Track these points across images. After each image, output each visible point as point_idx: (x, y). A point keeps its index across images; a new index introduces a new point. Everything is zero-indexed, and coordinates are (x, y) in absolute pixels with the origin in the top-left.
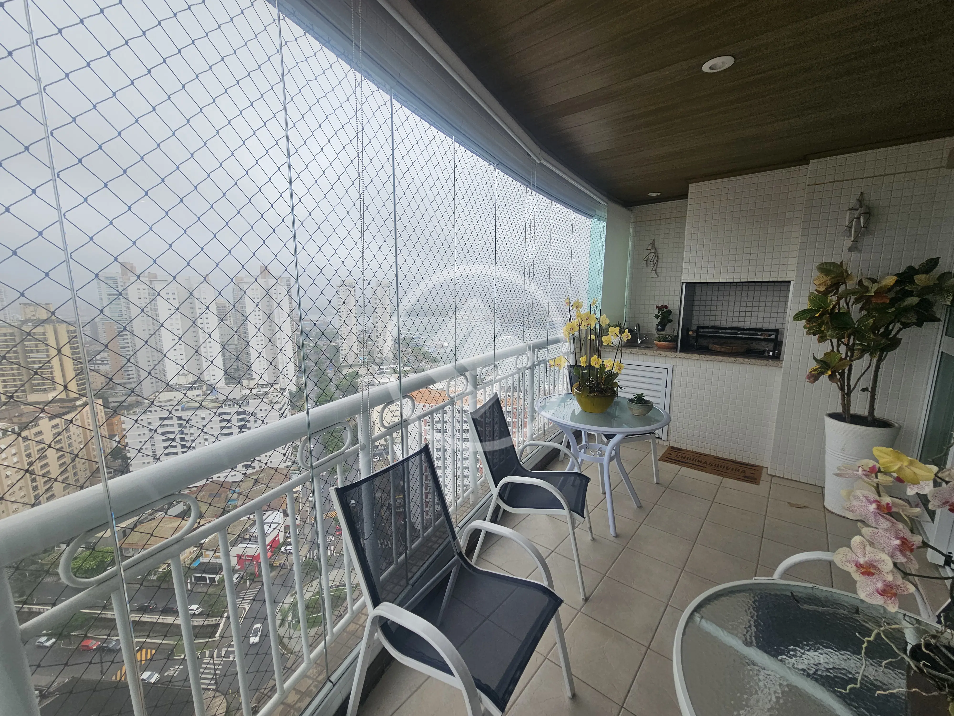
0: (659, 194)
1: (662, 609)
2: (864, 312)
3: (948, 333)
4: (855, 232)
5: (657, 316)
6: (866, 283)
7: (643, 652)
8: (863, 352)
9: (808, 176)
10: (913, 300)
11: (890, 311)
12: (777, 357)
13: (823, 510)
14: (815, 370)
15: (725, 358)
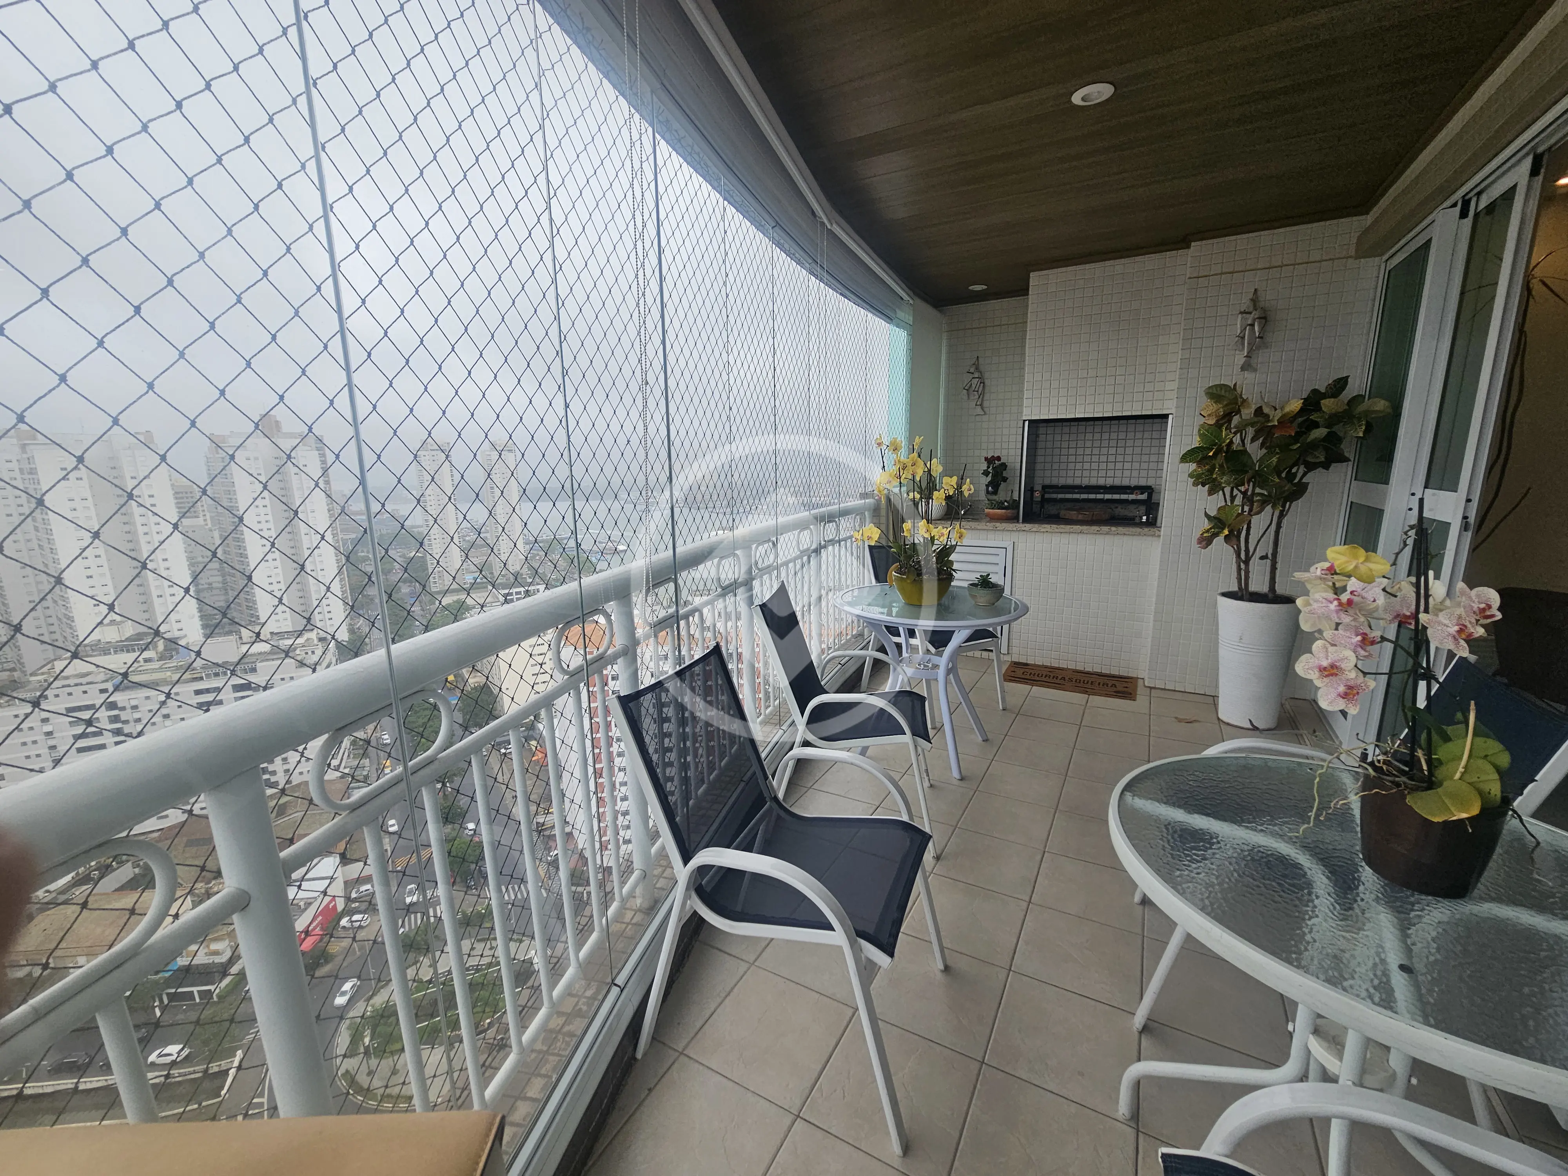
0: (985, 287)
1: (1039, 857)
2: (1264, 451)
3: (1358, 478)
4: (1249, 344)
5: (986, 473)
6: (1266, 410)
7: (1025, 908)
8: (1264, 503)
9: (1189, 265)
10: (1319, 433)
11: (1295, 447)
12: (1152, 523)
13: (1217, 722)
14: (1207, 531)
15: (1085, 528)
